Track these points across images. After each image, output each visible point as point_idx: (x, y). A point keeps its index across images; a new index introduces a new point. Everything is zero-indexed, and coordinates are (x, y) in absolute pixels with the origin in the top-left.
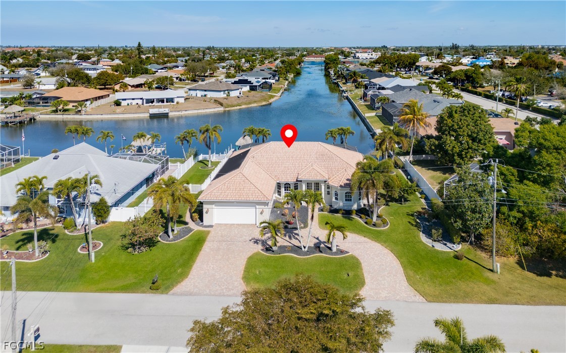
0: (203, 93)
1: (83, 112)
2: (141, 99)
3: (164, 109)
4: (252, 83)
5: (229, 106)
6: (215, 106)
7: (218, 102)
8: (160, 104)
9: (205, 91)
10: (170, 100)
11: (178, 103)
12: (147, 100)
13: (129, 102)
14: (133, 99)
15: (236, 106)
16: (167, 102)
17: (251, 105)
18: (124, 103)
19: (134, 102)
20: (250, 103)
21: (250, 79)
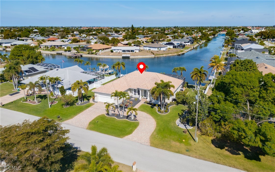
0: (149, 48)
1: (98, 54)
2: (121, 50)
3: (129, 55)
4: (174, 45)
5: (157, 55)
6: (150, 54)
7: (152, 53)
8: (129, 52)
9: (150, 47)
10: (132, 51)
11: (135, 52)
12: (123, 50)
13: (117, 51)
14: (118, 50)
15: (161, 55)
16: (131, 52)
17: (168, 55)
18: (114, 51)
19: (119, 51)
20: (168, 54)
21: (174, 42)
